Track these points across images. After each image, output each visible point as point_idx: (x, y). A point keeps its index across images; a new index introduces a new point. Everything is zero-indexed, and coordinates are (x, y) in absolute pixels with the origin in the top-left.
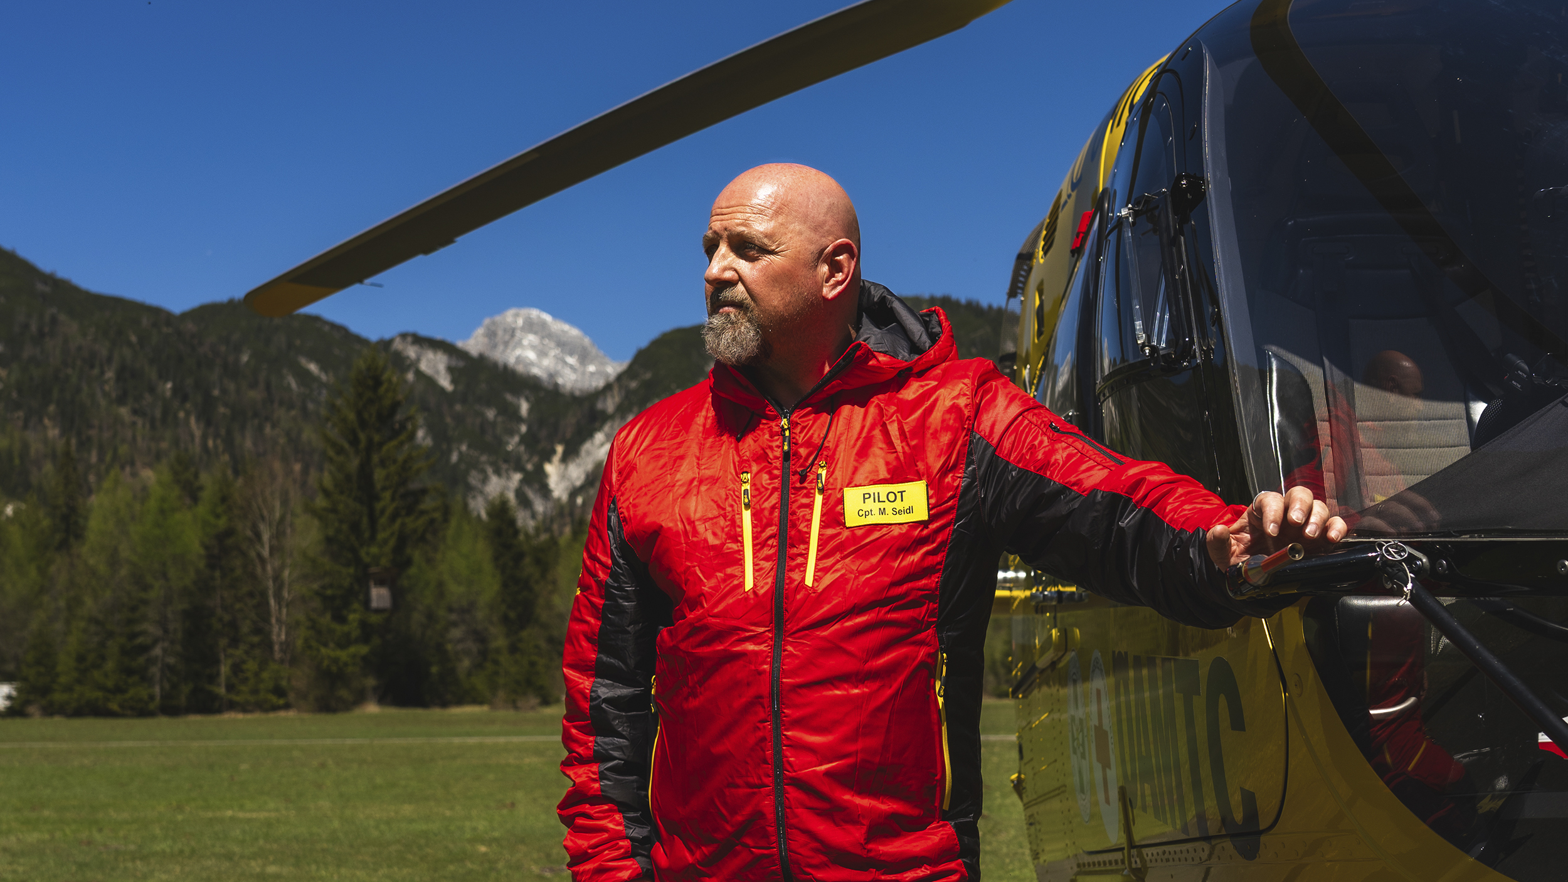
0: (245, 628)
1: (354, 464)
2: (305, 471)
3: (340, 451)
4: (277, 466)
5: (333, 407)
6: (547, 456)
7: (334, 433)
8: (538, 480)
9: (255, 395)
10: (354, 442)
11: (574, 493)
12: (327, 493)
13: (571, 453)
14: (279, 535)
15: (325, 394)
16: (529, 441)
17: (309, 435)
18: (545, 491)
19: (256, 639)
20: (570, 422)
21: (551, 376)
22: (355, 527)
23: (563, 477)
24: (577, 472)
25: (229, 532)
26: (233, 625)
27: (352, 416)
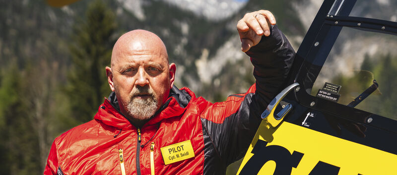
0: (27, 158)
1: (88, 64)
2: (60, 67)
3: (80, 57)
4: (44, 64)
5: (76, 32)
6: (198, 56)
7: (76, 45)
8: (192, 71)
9: (31, 23)
10: (89, 51)
11: (214, 78)
12: (73, 82)
13: (212, 54)
14: (46, 105)
15: (70, 23)
16: (189, 48)
17: (62, 46)
18: (197, 77)
19: (33, 165)
20: (211, 37)
21: (202, 9)
22: (89, 101)
23: (208, 68)
24: (216, 66)
25: (18, 104)
26: (20, 157)
27: (86, 36)
